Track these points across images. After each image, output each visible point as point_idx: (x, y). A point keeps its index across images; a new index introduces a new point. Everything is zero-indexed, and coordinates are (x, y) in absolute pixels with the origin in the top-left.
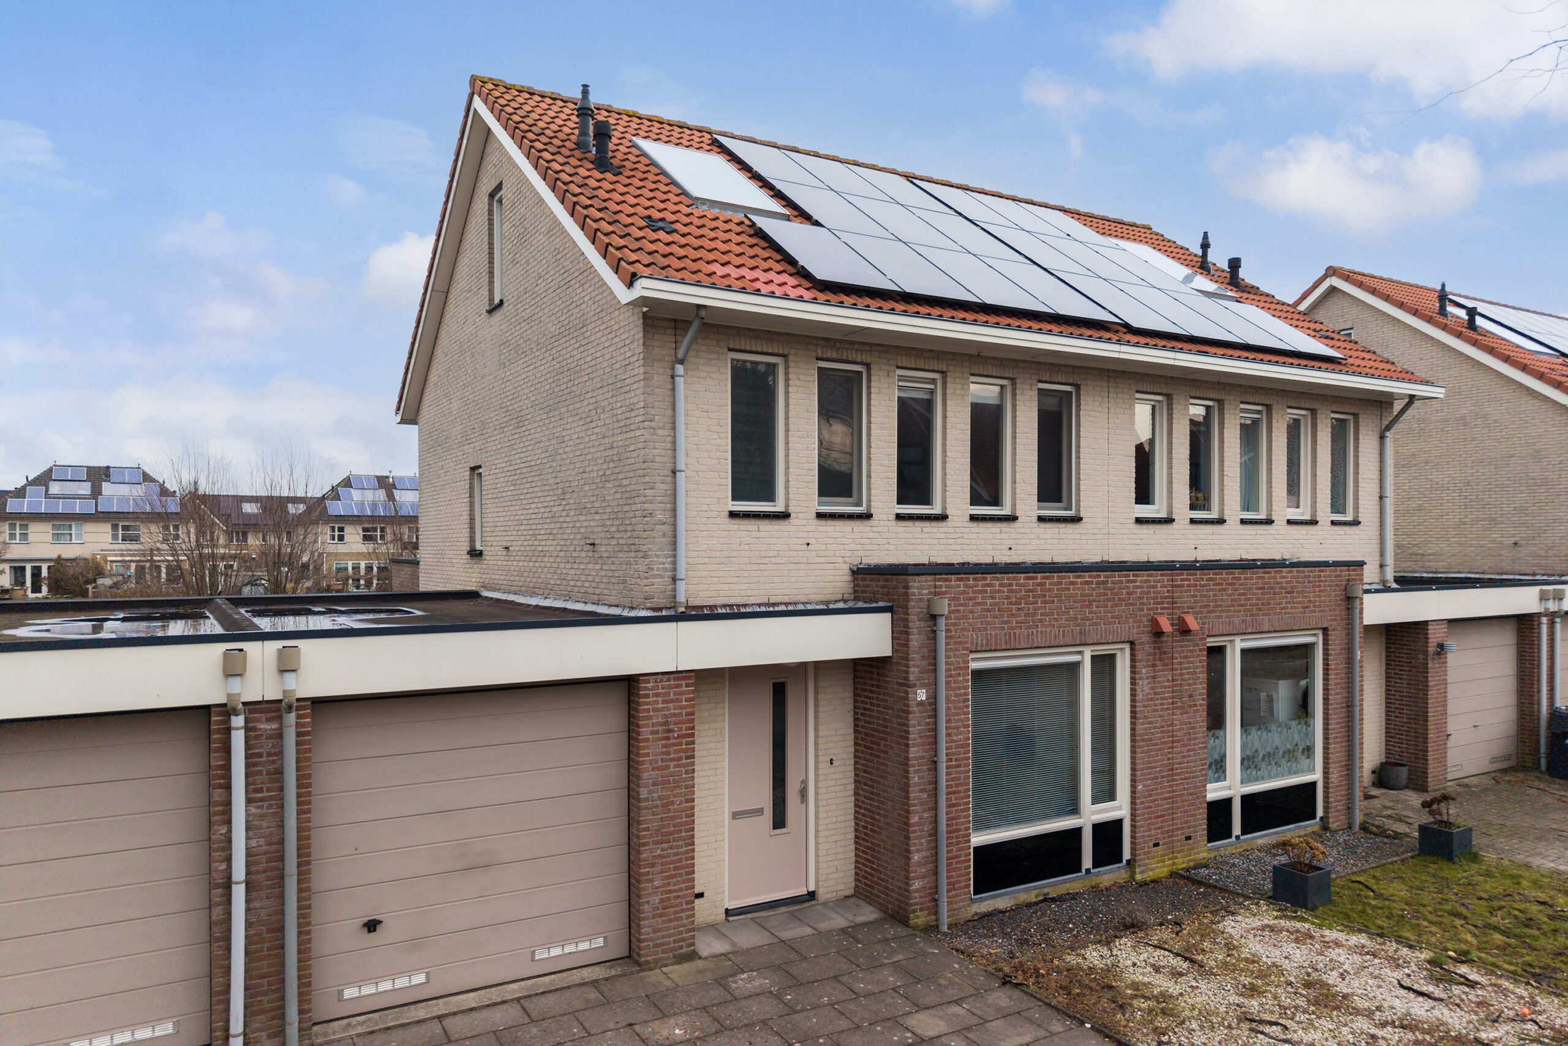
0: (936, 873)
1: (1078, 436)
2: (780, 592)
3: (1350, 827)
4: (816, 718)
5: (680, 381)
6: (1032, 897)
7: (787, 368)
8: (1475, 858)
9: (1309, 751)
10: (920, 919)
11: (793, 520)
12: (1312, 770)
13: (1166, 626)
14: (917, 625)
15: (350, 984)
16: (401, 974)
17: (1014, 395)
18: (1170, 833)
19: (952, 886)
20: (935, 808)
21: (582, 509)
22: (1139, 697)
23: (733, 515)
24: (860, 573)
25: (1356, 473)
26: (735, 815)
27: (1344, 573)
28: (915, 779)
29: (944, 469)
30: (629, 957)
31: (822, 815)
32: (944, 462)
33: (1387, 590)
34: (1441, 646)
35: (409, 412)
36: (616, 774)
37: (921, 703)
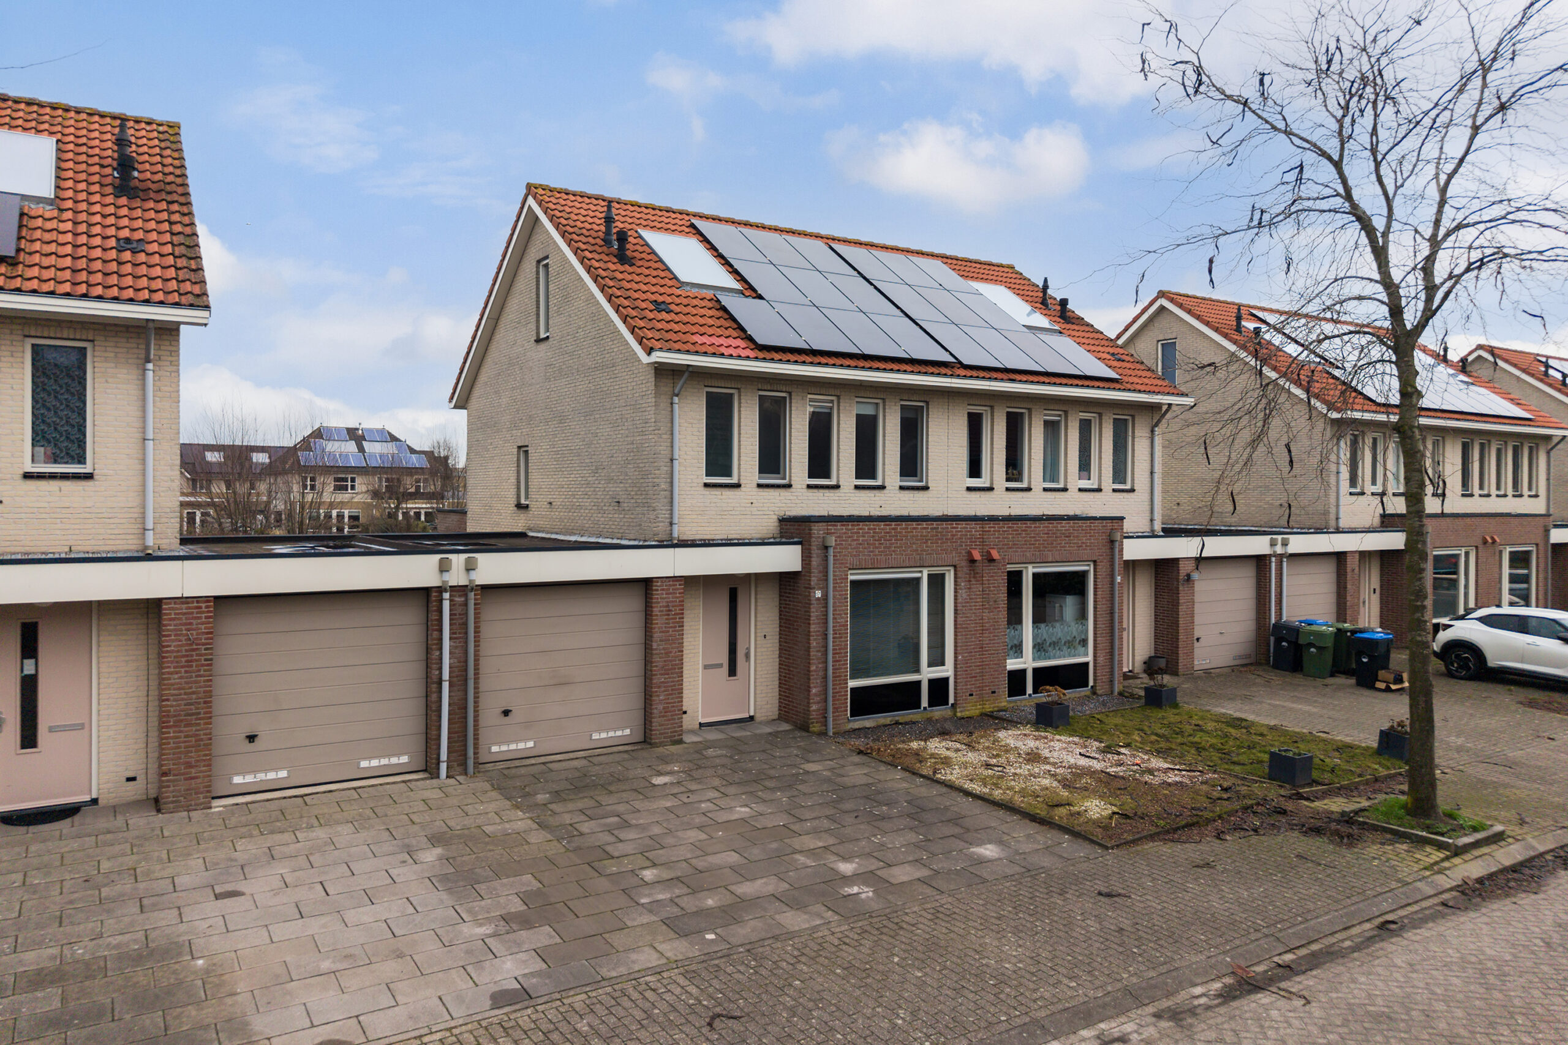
0: (826, 701)
1: (927, 435)
2: (734, 533)
3: (1112, 692)
4: (756, 609)
5: (676, 407)
6: (888, 721)
7: (740, 396)
8: (1175, 705)
9: (1084, 642)
10: (816, 728)
11: (743, 488)
12: (1087, 655)
13: (977, 556)
14: (816, 552)
15: (495, 744)
16: (521, 741)
17: (884, 409)
18: (981, 688)
19: (836, 710)
20: (826, 662)
21: (610, 480)
22: (960, 600)
23: (706, 485)
24: (784, 521)
25: (1133, 456)
26: (706, 667)
27: (1109, 524)
28: (814, 644)
29: (838, 456)
30: (645, 742)
31: (759, 669)
32: (838, 452)
33: (1153, 535)
34: (1188, 576)
35: (461, 400)
36: (638, 636)
37: (818, 599)
